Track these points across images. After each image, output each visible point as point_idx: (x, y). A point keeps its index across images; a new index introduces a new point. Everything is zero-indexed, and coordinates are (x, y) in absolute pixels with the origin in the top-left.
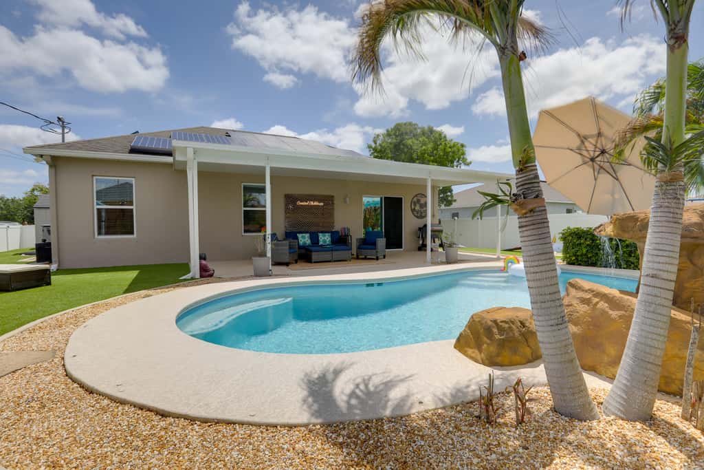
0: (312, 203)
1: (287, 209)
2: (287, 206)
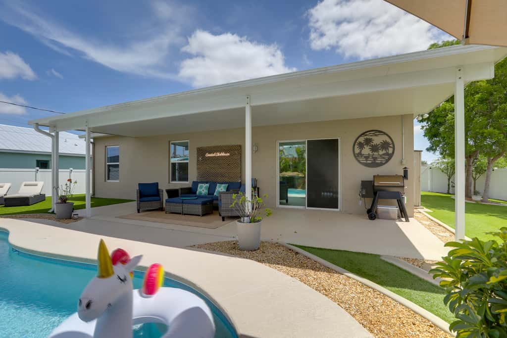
0: (218, 154)
1: (198, 161)
2: (198, 158)
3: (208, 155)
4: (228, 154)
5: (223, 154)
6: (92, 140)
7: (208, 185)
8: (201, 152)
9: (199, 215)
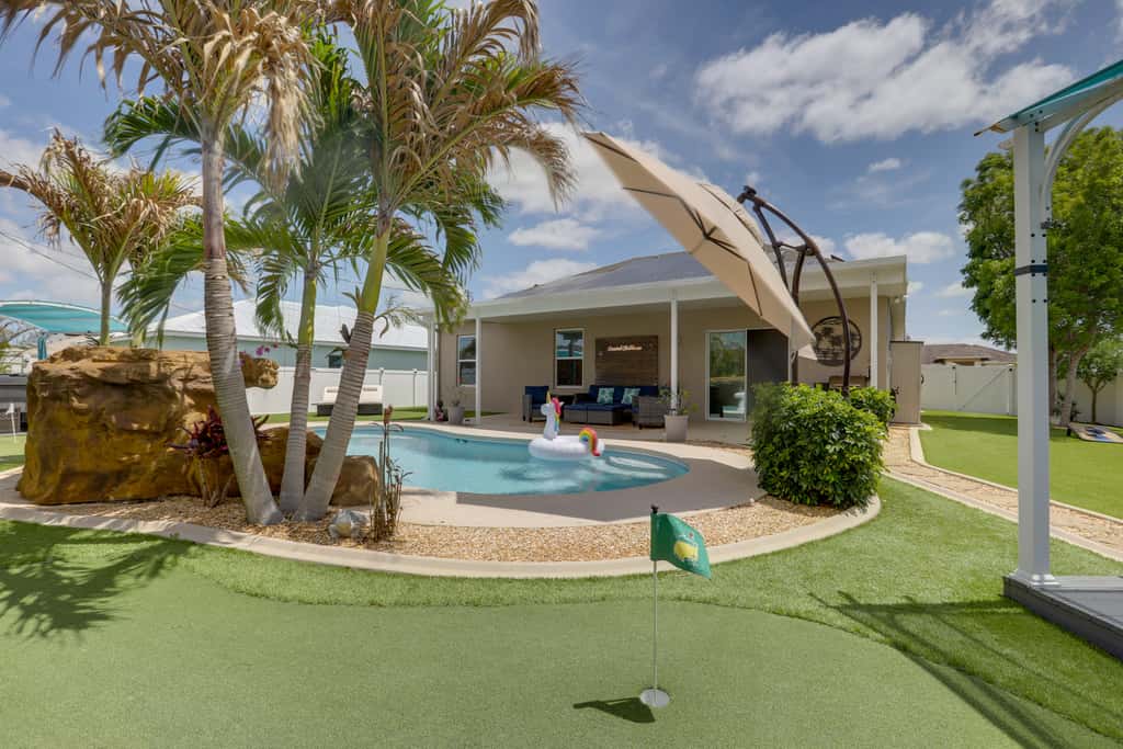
0: (626, 348)
1: (597, 356)
2: (597, 352)
3: (611, 349)
4: (639, 348)
5: (632, 348)
6: (437, 327)
7: (612, 390)
8: (602, 344)
9: (608, 425)
